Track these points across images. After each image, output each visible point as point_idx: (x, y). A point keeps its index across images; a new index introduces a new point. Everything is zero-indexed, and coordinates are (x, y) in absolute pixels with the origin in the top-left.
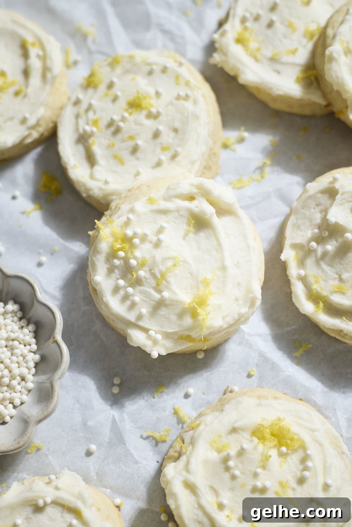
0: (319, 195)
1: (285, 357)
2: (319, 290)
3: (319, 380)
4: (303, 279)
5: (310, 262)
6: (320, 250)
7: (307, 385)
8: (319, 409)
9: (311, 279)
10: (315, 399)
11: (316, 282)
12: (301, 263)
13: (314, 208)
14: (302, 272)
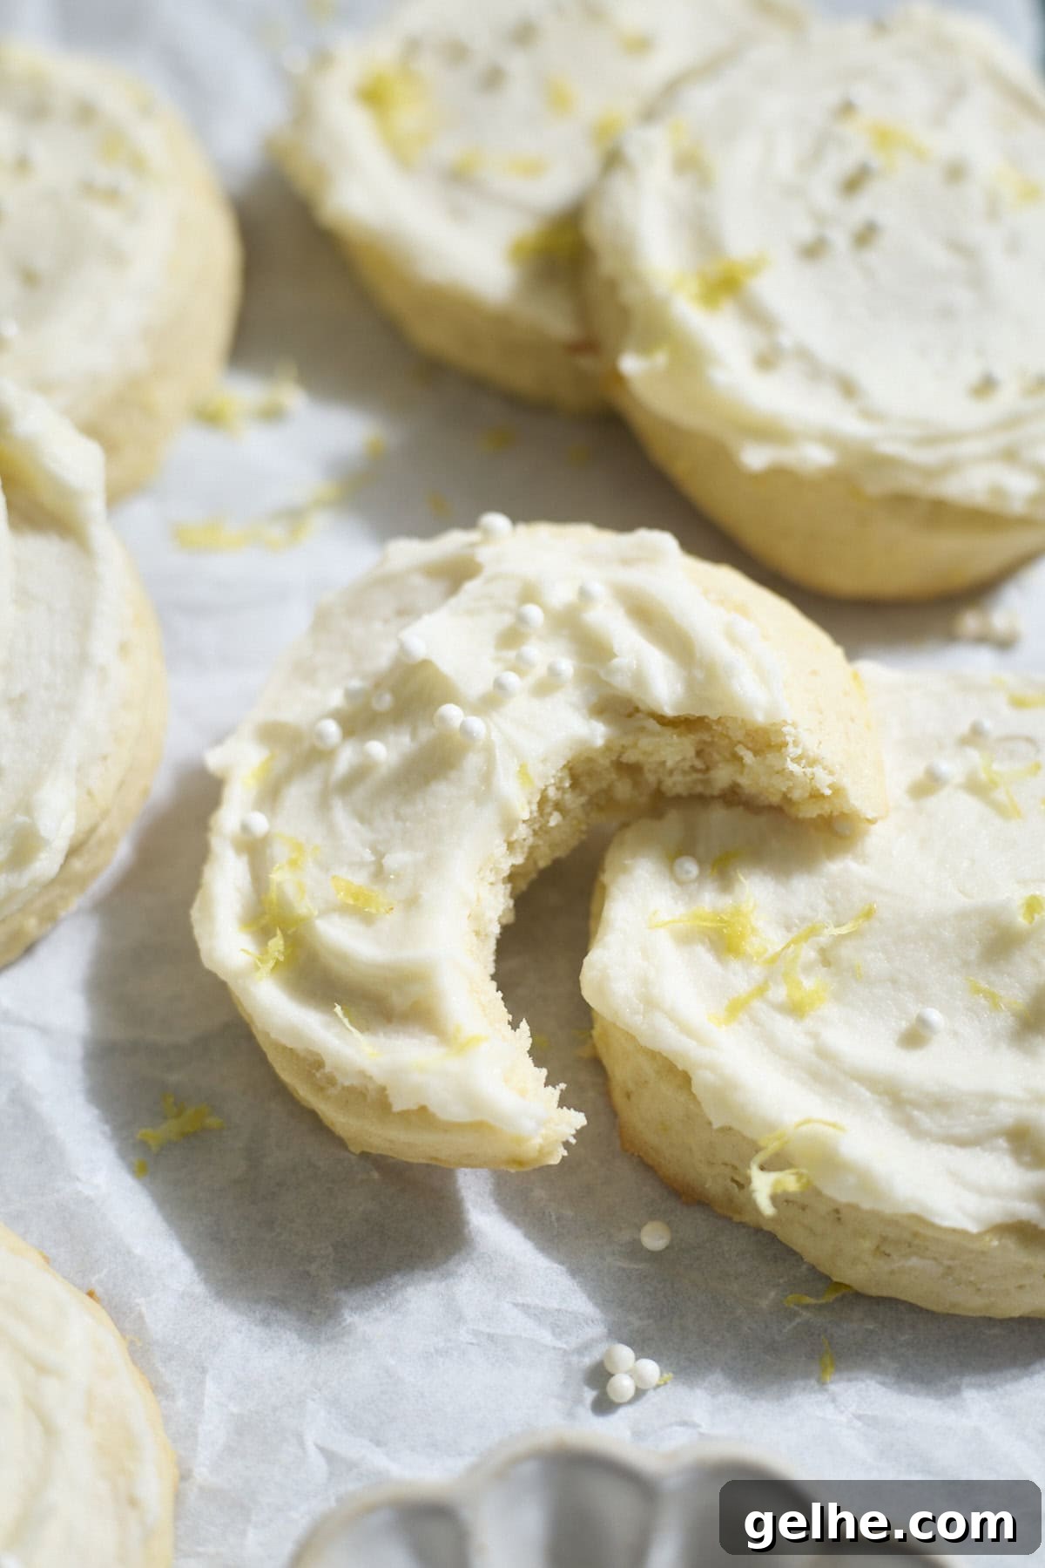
0: (418, 580)
1: (103, 1133)
2: (290, 891)
3: (190, 1250)
4: (255, 850)
5: (298, 795)
6: (346, 759)
7: (138, 1251)
8: (140, 1350)
9: (280, 852)
10: (144, 1310)
11: (293, 864)
12: (270, 795)
13: (386, 621)
14: (260, 823)
